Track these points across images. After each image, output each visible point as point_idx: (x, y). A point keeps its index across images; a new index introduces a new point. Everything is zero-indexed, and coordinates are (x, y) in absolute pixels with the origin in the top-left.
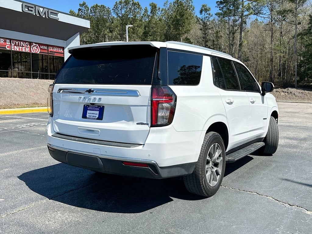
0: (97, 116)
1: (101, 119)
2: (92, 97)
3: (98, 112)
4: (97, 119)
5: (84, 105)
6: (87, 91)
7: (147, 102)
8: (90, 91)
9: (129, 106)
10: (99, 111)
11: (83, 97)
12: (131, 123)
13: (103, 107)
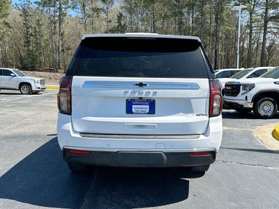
0: (148, 111)
1: (154, 113)
2: (145, 91)
3: (148, 107)
4: (148, 113)
5: (127, 100)
6: (136, 85)
7: (207, 94)
8: (141, 85)
9: (190, 99)
10: (149, 105)
11: (130, 91)
12: (190, 115)
13: (154, 101)
